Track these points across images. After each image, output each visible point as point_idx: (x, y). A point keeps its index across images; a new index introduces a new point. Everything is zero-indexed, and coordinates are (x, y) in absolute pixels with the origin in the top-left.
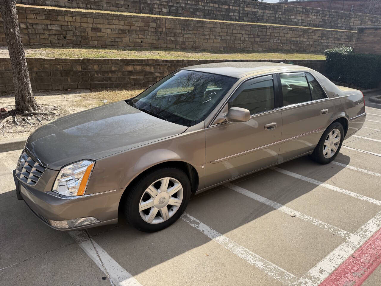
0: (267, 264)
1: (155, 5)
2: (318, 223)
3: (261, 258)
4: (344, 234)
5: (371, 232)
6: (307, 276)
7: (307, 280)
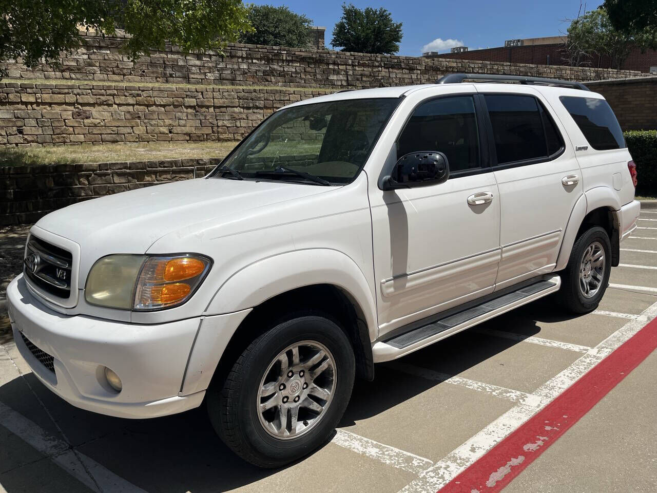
0: (385, 450)
1: (194, 68)
2: (476, 385)
3: (375, 442)
4: (515, 396)
5: (560, 388)
6: (449, 458)
7: (449, 463)
